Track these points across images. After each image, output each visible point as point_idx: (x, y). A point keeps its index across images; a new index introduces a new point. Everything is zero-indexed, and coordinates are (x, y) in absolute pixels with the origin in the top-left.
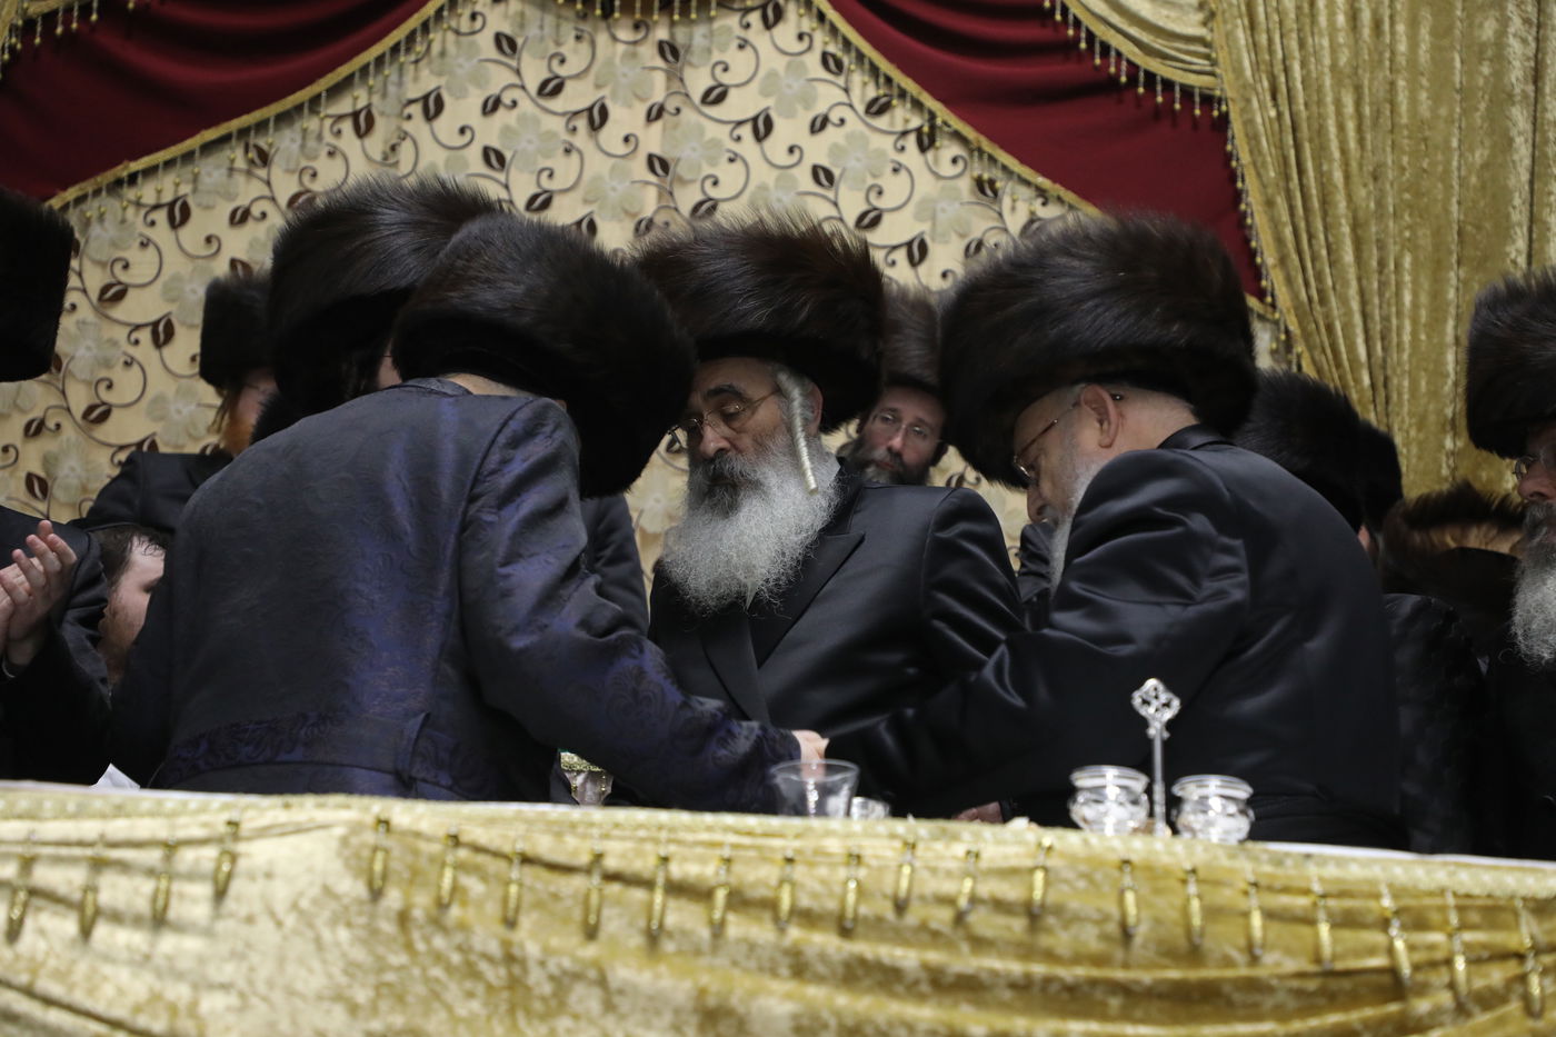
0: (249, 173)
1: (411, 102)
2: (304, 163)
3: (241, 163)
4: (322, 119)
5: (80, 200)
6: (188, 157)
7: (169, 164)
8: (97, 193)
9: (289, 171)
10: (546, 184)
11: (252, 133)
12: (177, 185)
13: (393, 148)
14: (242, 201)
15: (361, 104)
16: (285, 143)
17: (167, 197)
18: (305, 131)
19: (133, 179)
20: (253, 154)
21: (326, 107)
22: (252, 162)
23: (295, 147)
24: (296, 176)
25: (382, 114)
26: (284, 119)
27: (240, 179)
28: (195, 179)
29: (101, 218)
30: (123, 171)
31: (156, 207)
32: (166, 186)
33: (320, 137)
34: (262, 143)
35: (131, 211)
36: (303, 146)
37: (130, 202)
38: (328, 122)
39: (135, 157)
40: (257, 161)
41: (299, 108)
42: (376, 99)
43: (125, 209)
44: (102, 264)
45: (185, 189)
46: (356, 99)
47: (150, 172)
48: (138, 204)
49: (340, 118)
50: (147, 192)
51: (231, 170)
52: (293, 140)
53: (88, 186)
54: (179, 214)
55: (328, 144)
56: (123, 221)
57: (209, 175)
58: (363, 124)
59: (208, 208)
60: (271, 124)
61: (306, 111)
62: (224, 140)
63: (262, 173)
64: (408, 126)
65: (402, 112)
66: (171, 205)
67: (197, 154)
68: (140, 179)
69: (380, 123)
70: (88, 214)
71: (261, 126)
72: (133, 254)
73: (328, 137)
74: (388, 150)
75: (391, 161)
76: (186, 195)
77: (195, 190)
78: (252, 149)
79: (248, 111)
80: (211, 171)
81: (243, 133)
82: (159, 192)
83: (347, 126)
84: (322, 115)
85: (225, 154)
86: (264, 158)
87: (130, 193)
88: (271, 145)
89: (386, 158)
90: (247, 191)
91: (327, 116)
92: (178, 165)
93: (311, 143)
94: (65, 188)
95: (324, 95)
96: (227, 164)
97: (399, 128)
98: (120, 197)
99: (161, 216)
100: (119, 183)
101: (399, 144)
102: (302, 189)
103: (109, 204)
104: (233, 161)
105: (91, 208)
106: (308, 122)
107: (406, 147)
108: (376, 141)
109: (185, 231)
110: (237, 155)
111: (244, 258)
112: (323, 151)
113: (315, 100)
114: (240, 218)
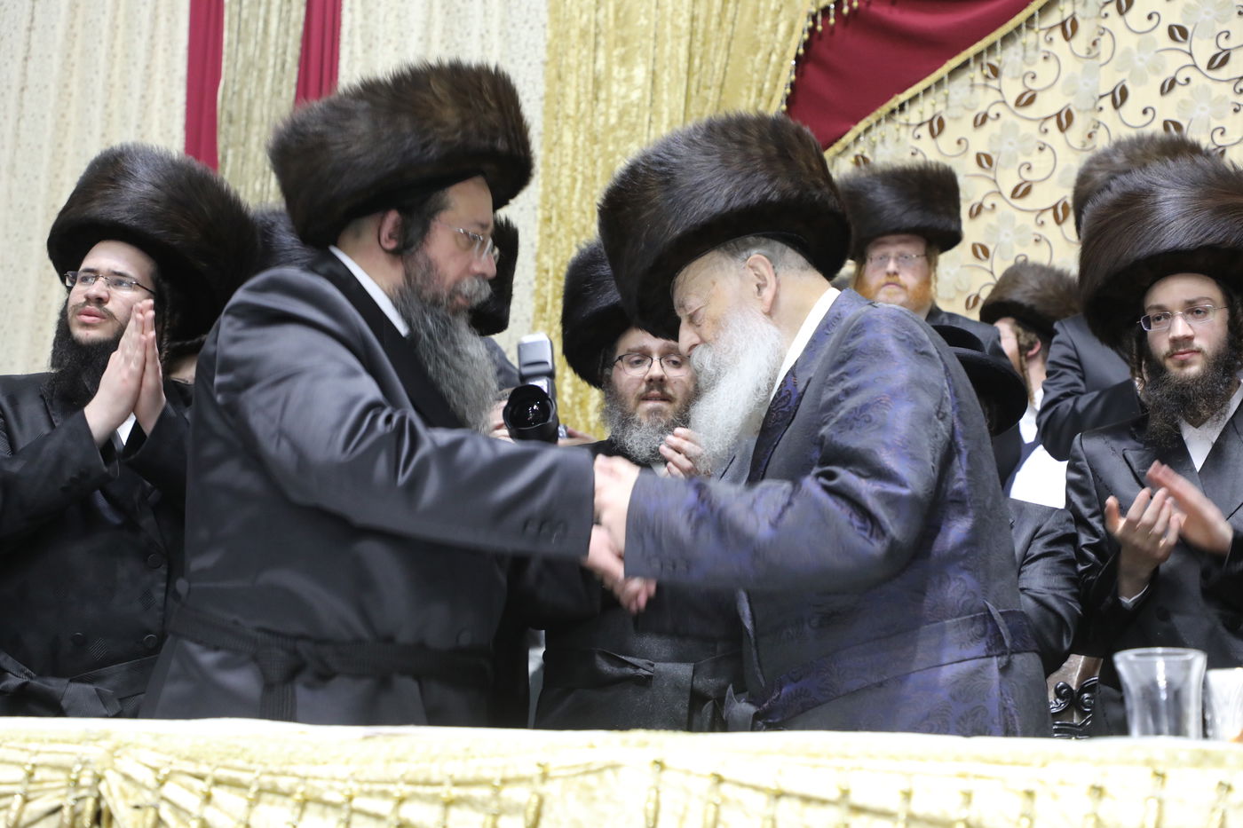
0: (986, 86)
1: (1108, 3)
2: (1026, 69)
3: (979, 79)
4: (1037, 33)
5: (867, 130)
6: (939, 83)
7: (927, 91)
8: (878, 122)
9: (1015, 78)
11: (985, 55)
12: (934, 105)
13: (1094, 43)
14: (981, 109)
15: (1067, 14)
16: (1009, 58)
17: (928, 117)
18: (1024, 45)
20: (987, 71)
21: (1039, 24)
22: (987, 77)
23: (1019, 59)
24: (1021, 80)
25: (1084, 18)
26: (1006, 39)
27: (979, 91)
28: (947, 96)
29: (883, 141)
30: (894, 103)
31: (920, 125)
32: (926, 108)
33: (1037, 47)
34: (993, 61)
35: (903, 130)
36: (1024, 58)
37: (901, 124)
38: (1042, 34)
39: (902, 91)
40: (991, 75)
41: (1018, 28)
42: (1079, 9)
43: (898, 130)
45: (940, 108)
46: (1062, 11)
47: (914, 100)
48: (908, 125)
49: (1052, 28)
50: (913, 115)
51: (972, 86)
52: (1016, 54)
53: (871, 119)
54: (937, 127)
55: (1044, 51)
56: (898, 140)
57: (956, 93)
58: (1069, 29)
59: (957, 119)
60: (999, 45)
61: (1024, 28)
62: (965, 64)
63: (994, 83)
64: (1105, 23)
65: (1100, 12)
66: (931, 121)
67: (946, 79)
68: (907, 106)
69: (1082, 24)
70: (874, 139)
71: (991, 48)
73: (1043, 46)
74: (1090, 45)
75: (1094, 53)
76: (941, 112)
77: (947, 107)
78: (985, 67)
79: (980, 38)
80: (958, 90)
81: (978, 56)
82: (921, 113)
83: (1057, 34)
84: (1037, 29)
85: (964, 79)
86: (996, 72)
87: (900, 118)
88: (1000, 62)
89: (1087, 53)
90: (984, 100)
91: (1041, 30)
92: (933, 90)
93: (1031, 53)
94: (856, 122)
95: (1037, 13)
96: (969, 82)
97: (1098, 26)
98: (895, 122)
99: (925, 130)
100: (893, 112)
101: (1099, 39)
102: (1026, 90)
103: (888, 129)
104: (972, 79)
105: (875, 134)
106: (1029, 38)
107: (1105, 42)
108: (1081, 42)
109: (942, 140)
110: (976, 74)
111: (986, 151)
112: (1041, 56)
113: (1030, 19)
114: (981, 121)
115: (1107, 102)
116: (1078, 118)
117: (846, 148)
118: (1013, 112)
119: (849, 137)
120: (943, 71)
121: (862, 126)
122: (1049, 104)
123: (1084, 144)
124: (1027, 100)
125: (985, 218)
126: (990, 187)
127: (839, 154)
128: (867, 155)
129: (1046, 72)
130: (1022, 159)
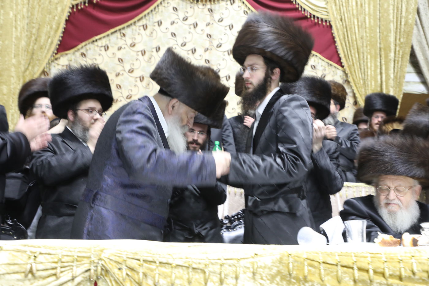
0: (121, 39)
1: (155, 22)
2: (133, 36)
3: (119, 36)
5: (86, 45)
6: (108, 35)
7: (104, 37)
8: (89, 43)
9: (130, 38)
10: (185, 40)
11: (122, 30)
12: (106, 42)
13: (152, 33)
14: (120, 45)
16: (128, 31)
17: (104, 45)
18: (133, 29)
19: (96, 40)
20: (122, 35)
21: (137, 24)
22: (122, 36)
25: (149, 25)
26: (128, 26)
27: (119, 40)
28: (110, 40)
29: (90, 49)
30: (94, 39)
31: (102, 47)
32: (104, 42)
33: (136, 30)
36: (132, 32)
37: (96, 45)
39: (97, 35)
40: (123, 36)
41: (131, 24)
42: (148, 22)
43: (95, 47)
44: (91, 59)
45: (108, 43)
46: (143, 22)
47: (100, 39)
48: (98, 46)
49: (140, 26)
50: (99, 43)
51: (117, 38)
52: (130, 31)
53: (87, 42)
54: (107, 48)
56: (95, 50)
58: (145, 27)
59: (112, 47)
60: (126, 28)
61: (133, 25)
62: (116, 31)
63: (124, 38)
64: (154, 28)
65: (153, 25)
67: (110, 35)
68: (98, 41)
69: (148, 27)
71: (124, 28)
72: (97, 57)
73: (138, 31)
77: (110, 43)
78: (122, 33)
79: (120, 25)
80: (113, 38)
81: (120, 30)
82: (102, 43)
83: (142, 28)
85: (116, 35)
87: (96, 43)
88: (125, 32)
89: (150, 35)
90: (121, 43)
91: (137, 26)
92: (106, 37)
93: (134, 32)
94: (82, 42)
95: (137, 21)
97: (153, 28)
98: (94, 44)
99: (103, 49)
100: (94, 41)
102: (133, 42)
103: (91, 46)
104: (117, 36)
105: (88, 47)
106: (133, 27)
107: (154, 33)
108: (148, 31)
109: (108, 52)
110: (118, 34)
111: (121, 58)
112: (137, 34)
113: (135, 22)
114: (120, 49)
115: (154, 50)
116: (147, 53)
117: (79, 50)
118: (129, 48)
119: (79, 46)
120: (109, 32)
121: (83, 44)
122: (139, 47)
123: (148, 60)
124: (133, 45)
125: (120, 77)
126: (122, 68)
127: (76, 51)
128: (85, 53)
129: (138, 39)
130: (131, 62)
